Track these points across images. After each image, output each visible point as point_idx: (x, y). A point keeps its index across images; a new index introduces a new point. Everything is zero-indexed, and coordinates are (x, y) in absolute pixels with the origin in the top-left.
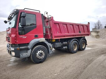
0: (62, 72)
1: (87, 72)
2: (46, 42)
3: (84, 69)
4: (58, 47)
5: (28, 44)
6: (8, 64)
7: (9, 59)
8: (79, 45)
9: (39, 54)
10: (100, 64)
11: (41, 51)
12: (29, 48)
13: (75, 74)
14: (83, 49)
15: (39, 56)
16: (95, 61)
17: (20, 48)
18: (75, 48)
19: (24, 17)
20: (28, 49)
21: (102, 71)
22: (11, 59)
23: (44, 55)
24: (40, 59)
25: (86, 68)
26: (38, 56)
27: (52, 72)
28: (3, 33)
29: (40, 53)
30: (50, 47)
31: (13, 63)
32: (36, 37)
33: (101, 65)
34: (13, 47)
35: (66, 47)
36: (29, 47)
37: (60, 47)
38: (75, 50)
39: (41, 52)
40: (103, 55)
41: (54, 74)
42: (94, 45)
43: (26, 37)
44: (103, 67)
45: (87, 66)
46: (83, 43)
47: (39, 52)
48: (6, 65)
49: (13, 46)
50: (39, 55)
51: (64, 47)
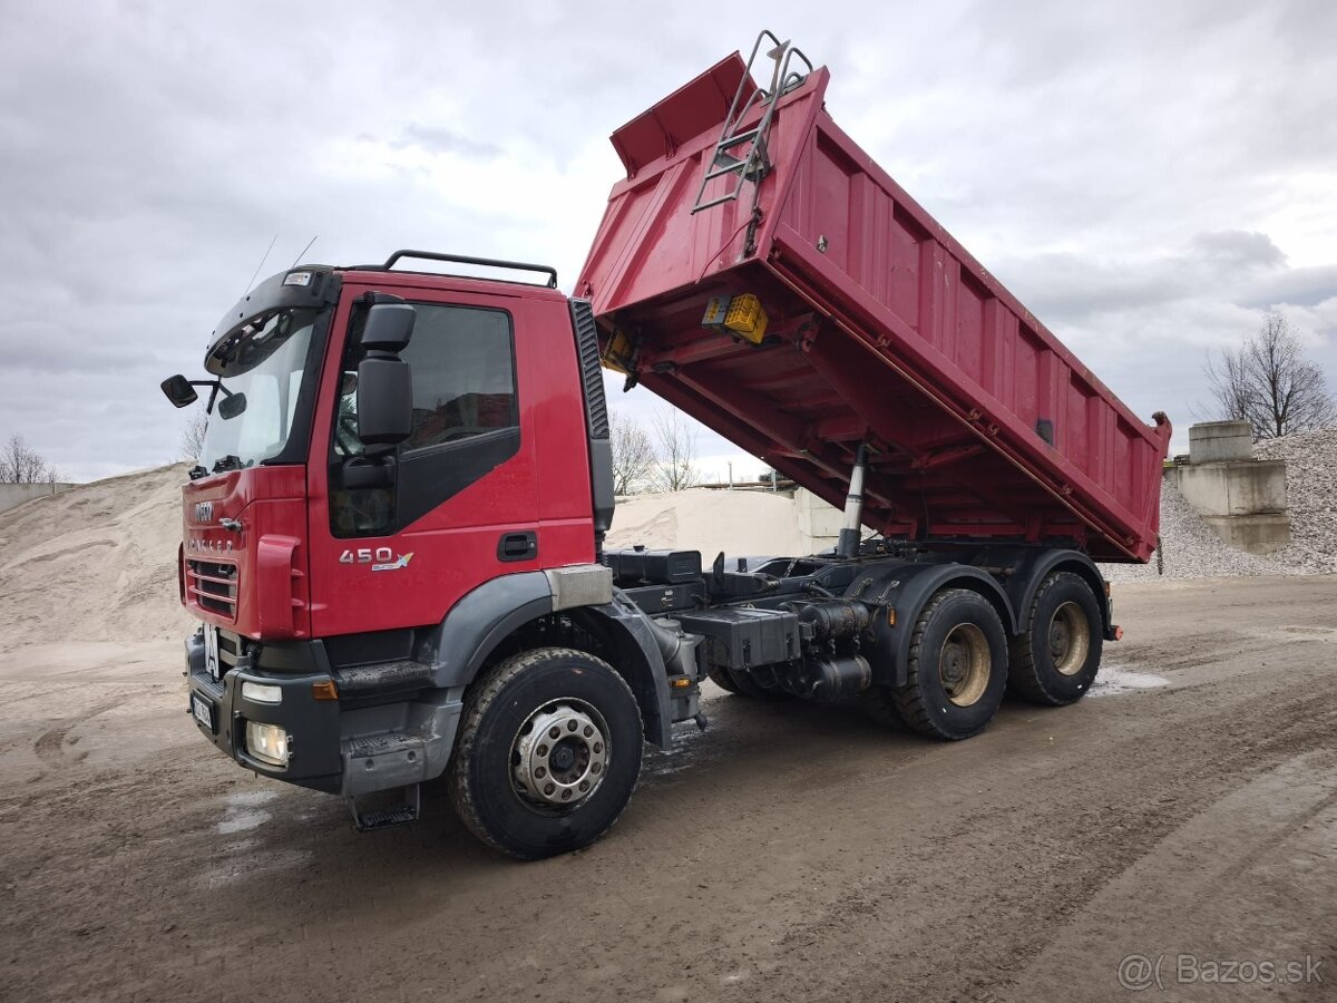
0: (807, 952)
1: (1088, 946)
2: (623, 615)
3: (1059, 913)
4: (763, 669)
5: (429, 633)
6: (198, 865)
7: (201, 805)
8: (1015, 641)
9: (542, 750)
10: (1249, 861)
11: (565, 715)
12: (439, 682)
13: (943, 967)
14: (1071, 692)
15: (550, 777)
16: (1193, 830)
17: (345, 677)
18: (964, 681)
19: (391, 349)
20: (424, 693)
21: (1258, 945)
22: (222, 812)
23: (600, 758)
24: (563, 809)
25: (1079, 903)
26: (540, 772)
27: (688, 952)
28: (109, 497)
29: (554, 732)
30: (673, 669)
31: (254, 851)
32: (518, 553)
33: (1262, 869)
34: (273, 671)
35: (861, 665)
36: (443, 664)
37: (783, 667)
38: (970, 695)
39: (573, 725)
40: (1298, 761)
41: (718, 970)
42: (1213, 639)
43: (403, 561)
44: (1282, 894)
45: (1091, 886)
46: (1063, 617)
47: (543, 723)
48: (184, 873)
49: (268, 656)
50: (544, 761)
51: (834, 670)
